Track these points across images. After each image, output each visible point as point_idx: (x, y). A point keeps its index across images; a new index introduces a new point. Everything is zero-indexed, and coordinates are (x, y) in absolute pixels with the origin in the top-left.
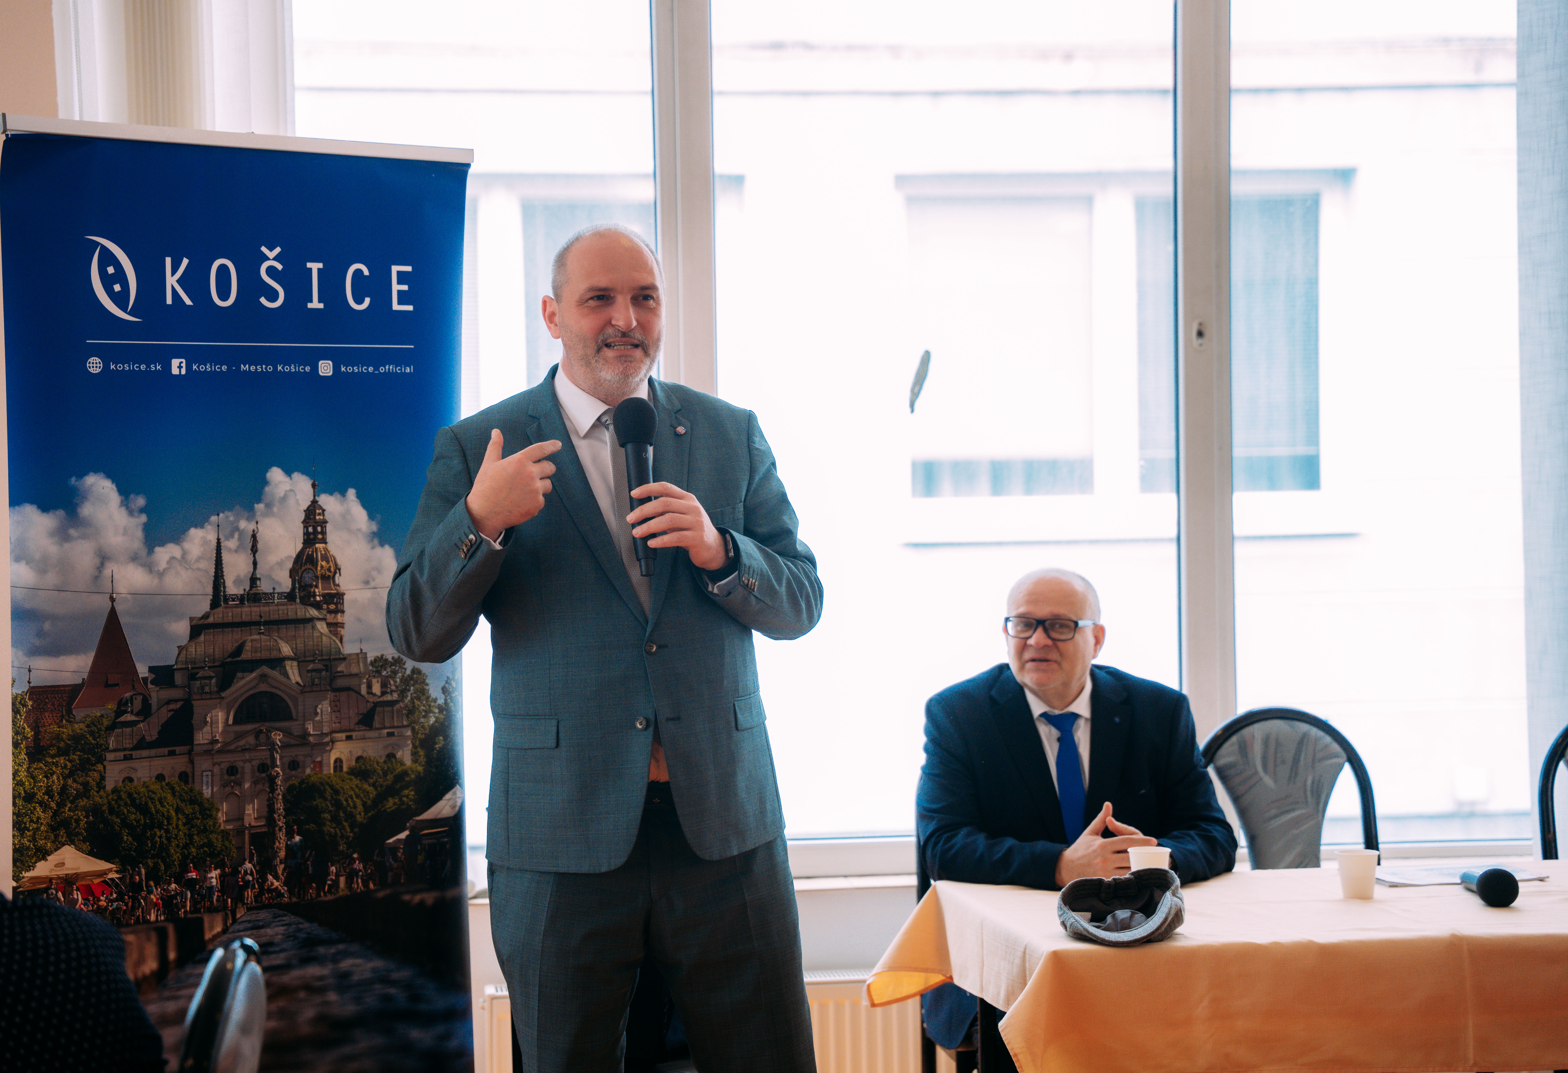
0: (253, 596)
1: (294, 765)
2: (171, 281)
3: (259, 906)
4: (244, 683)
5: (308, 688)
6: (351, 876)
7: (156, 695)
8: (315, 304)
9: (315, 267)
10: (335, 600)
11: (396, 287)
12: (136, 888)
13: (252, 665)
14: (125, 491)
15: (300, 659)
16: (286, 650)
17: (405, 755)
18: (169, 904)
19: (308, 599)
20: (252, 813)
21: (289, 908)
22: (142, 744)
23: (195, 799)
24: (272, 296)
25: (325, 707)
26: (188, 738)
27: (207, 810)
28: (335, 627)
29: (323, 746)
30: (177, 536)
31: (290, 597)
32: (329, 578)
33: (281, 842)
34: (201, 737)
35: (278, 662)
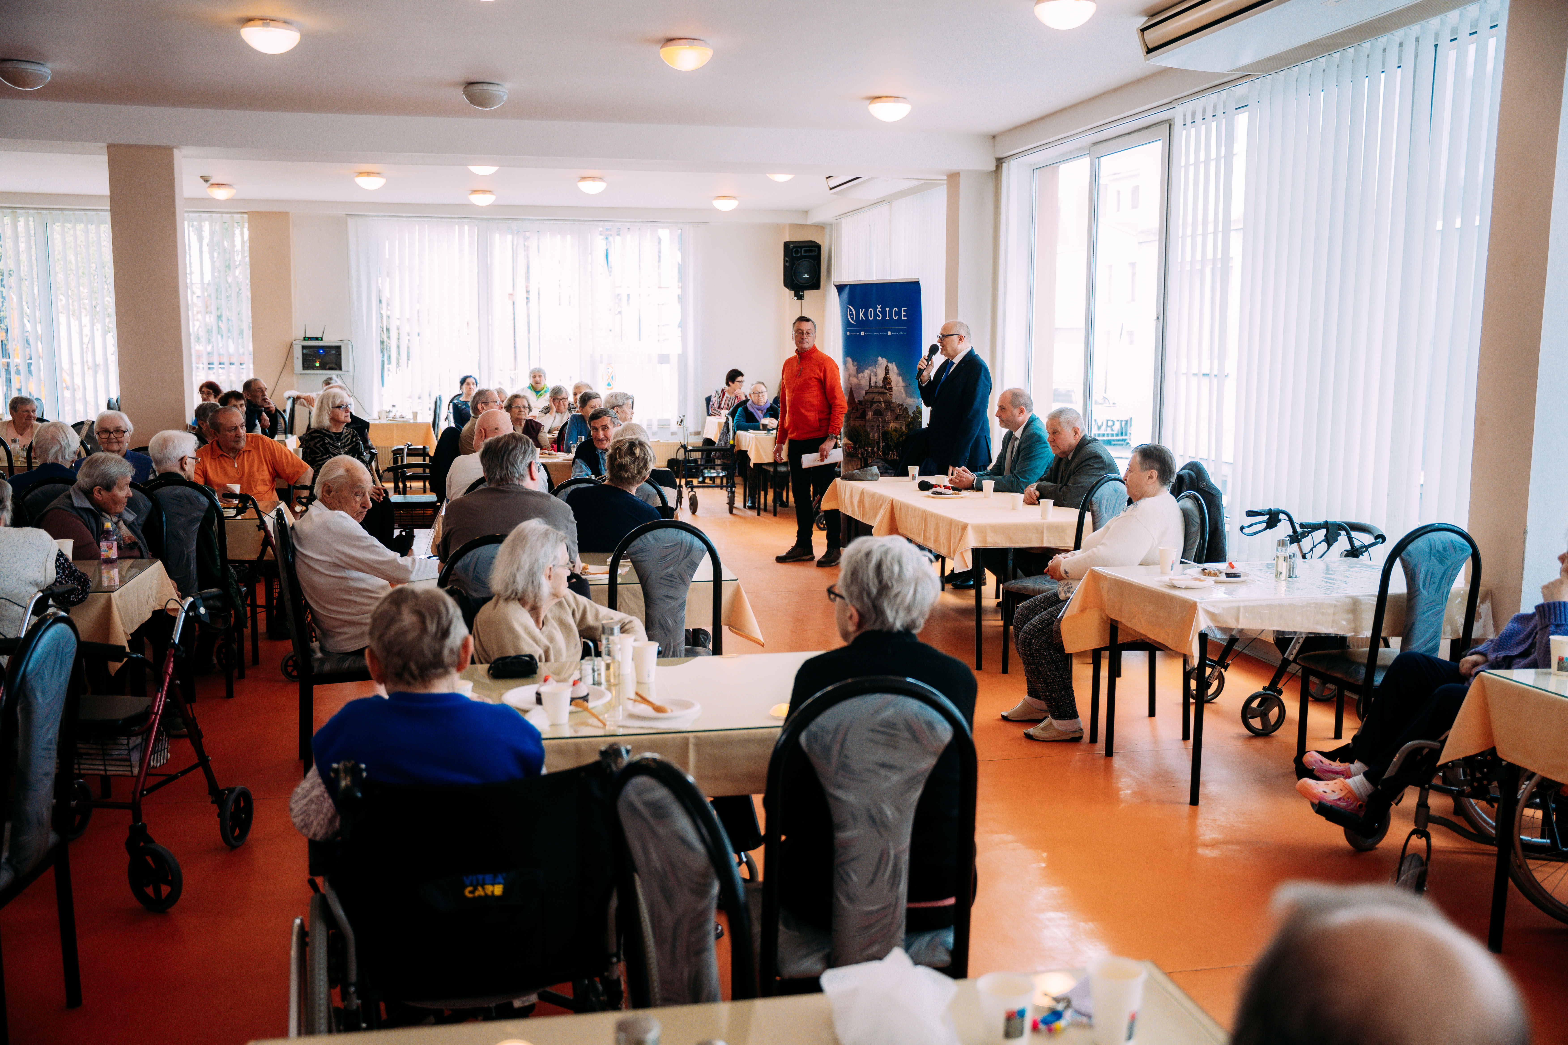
0: (876, 387)
1: (883, 427)
2: (861, 314)
3: (877, 458)
4: (875, 406)
5: (886, 409)
6: (894, 455)
7: (859, 407)
8: (888, 318)
9: (887, 309)
10: (891, 388)
11: (903, 313)
12: (856, 449)
13: (876, 402)
14: (853, 361)
15: (885, 402)
16: (882, 400)
17: (904, 428)
18: (862, 454)
19: (886, 388)
20: (876, 436)
21: (883, 460)
22: (857, 417)
23: (866, 431)
24: (879, 317)
25: (889, 414)
26: (865, 418)
27: (868, 434)
28: (891, 395)
29: (889, 423)
30: (862, 372)
31: (882, 387)
32: (890, 383)
33: (881, 444)
34: (867, 417)
35: (880, 402)
